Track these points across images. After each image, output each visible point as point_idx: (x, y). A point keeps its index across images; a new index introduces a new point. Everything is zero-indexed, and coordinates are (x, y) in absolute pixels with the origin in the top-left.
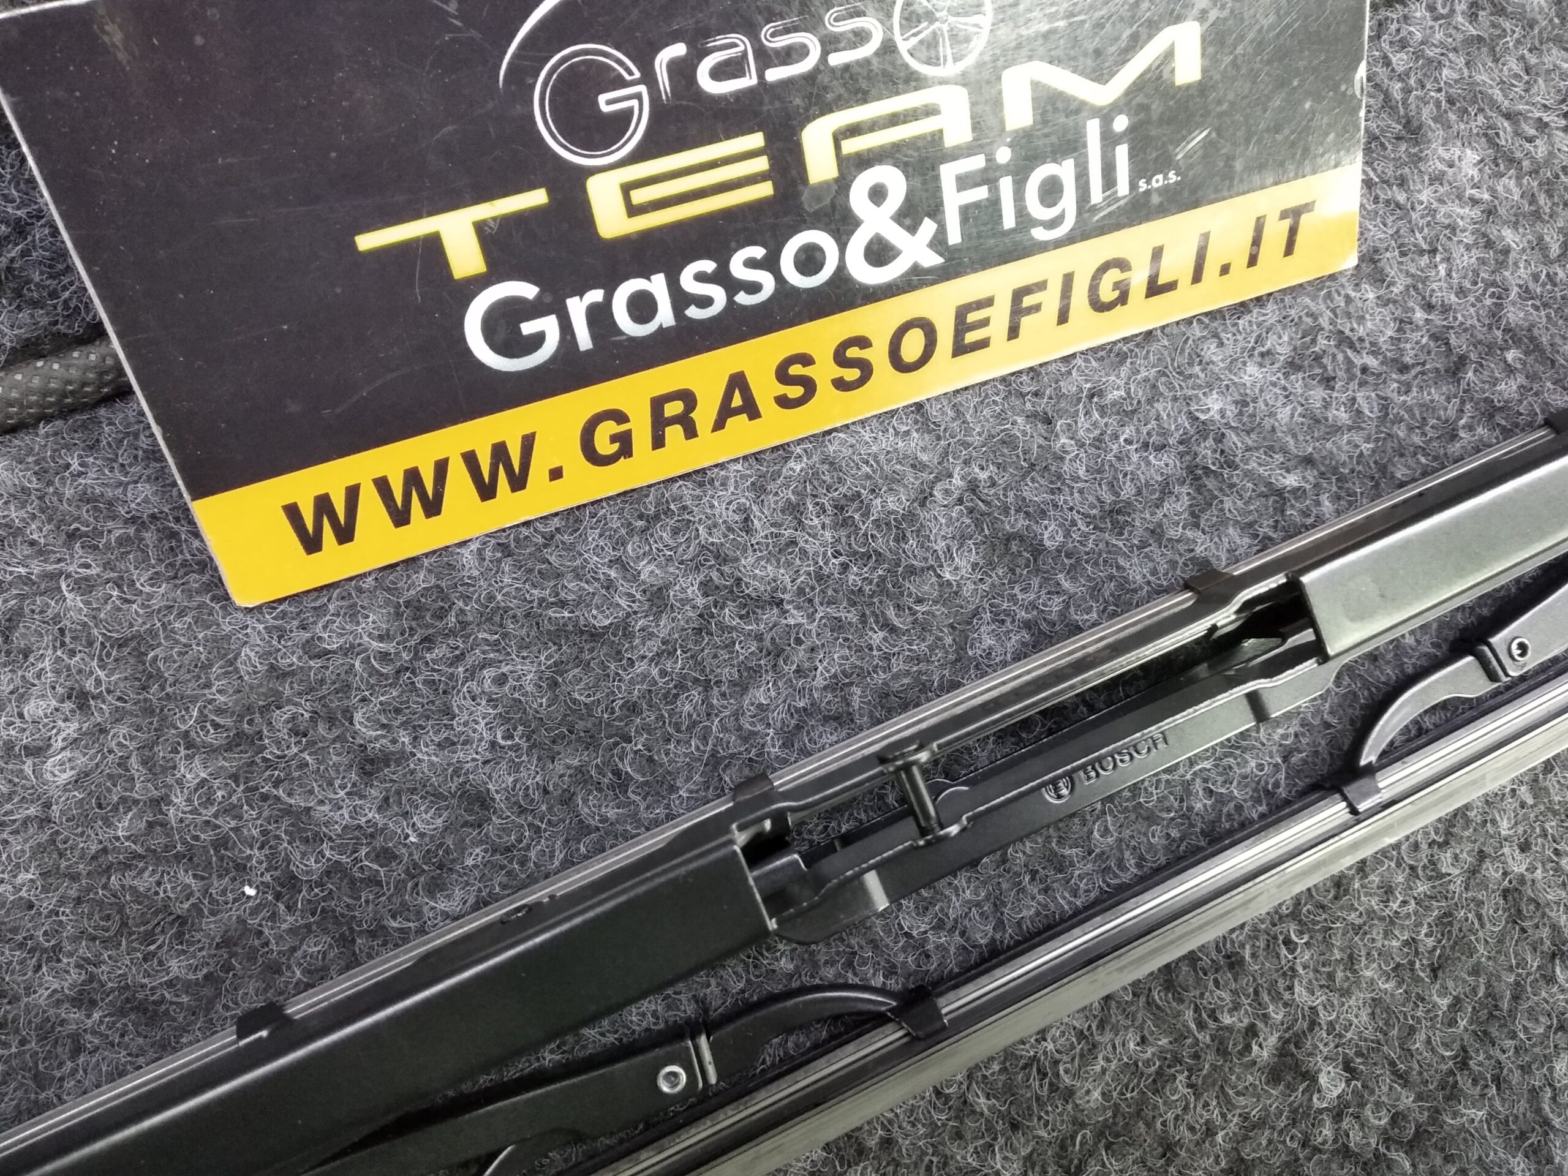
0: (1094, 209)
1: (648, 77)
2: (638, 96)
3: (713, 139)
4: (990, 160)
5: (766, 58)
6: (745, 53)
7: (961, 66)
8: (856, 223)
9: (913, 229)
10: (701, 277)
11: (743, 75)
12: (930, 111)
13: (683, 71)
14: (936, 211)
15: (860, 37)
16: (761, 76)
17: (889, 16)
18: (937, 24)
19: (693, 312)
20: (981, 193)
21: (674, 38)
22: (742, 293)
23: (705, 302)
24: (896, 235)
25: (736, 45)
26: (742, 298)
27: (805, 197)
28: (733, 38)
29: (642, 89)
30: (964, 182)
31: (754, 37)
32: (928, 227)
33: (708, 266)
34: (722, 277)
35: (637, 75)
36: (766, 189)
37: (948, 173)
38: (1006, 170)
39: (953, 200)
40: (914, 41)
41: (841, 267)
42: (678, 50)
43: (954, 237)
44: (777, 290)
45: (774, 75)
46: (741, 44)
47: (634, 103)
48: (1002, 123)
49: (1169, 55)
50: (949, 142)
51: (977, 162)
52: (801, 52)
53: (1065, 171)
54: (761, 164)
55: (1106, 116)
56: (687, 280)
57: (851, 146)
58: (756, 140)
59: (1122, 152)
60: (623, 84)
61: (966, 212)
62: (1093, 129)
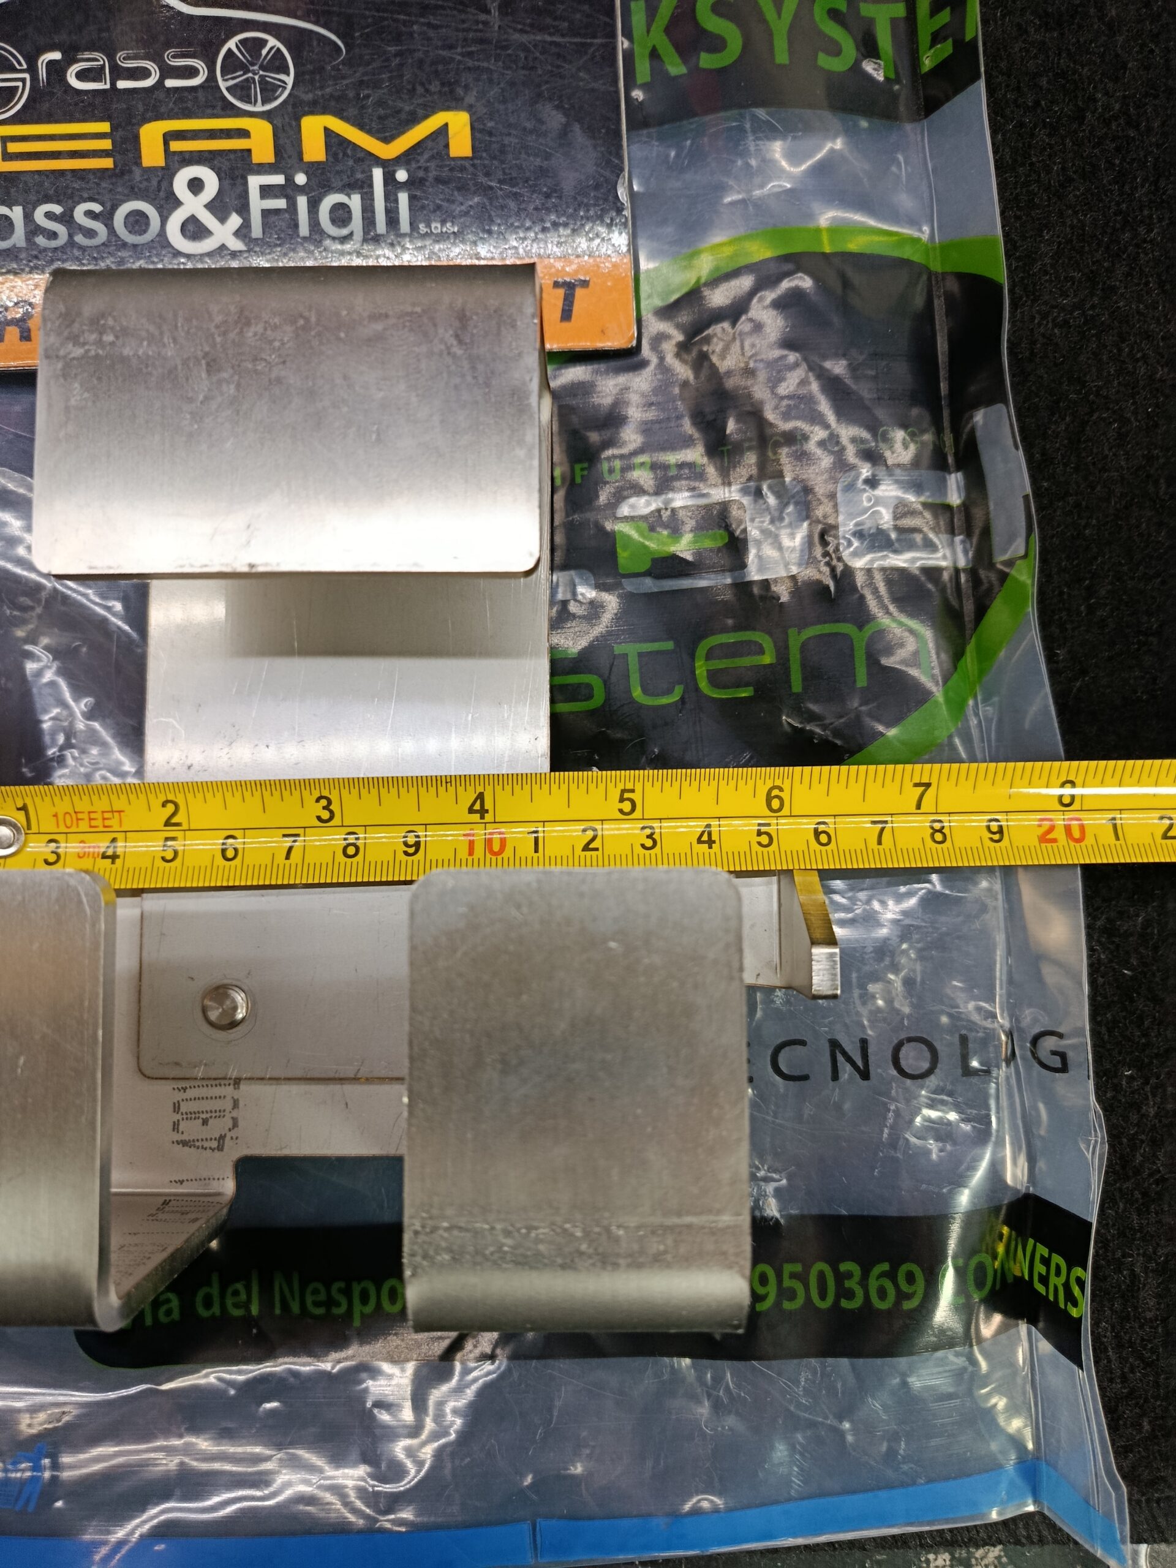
0: (379, 238)
1: (32, 69)
2: (23, 80)
3: (72, 120)
4: (290, 180)
5: (118, 73)
6: (103, 66)
7: (268, 107)
8: (178, 203)
9: (223, 220)
10: (49, 215)
11: (101, 81)
12: (244, 134)
13: (57, 70)
14: (243, 209)
15: (192, 72)
16: (113, 84)
17: (214, 63)
18: (250, 75)
19: (41, 240)
20: (281, 203)
21: (52, 48)
22: (80, 236)
23: (52, 235)
24: (208, 219)
25: (96, 60)
26: (80, 239)
27: (139, 173)
28: (96, 55)
29: (27, 76)
30: (266, 191)
31: (111, 57)
32: (235, 221)
33: (57, 209)
34: (66, 219)
35: (25, 66)
36: (107, 163)
37: (255, 182)
38: (301, 189)
39: (257, 204)
40: (231, 83)
41: (162, 233)
42: (56, 56)
43: (257, 231)
44: (108, 239)
45: (122, 84)
46: (100, 59)
47: (20, 84)
48: (300, 154)
49: (444, 130)
50: (256, 158)
51: (279, 179)
52: (144, 74)
53: (355, 202)
54: (106, 144)
55: (389, 167)
56: (39, 214)
57: (176, 146)
58: (104, 127)
59: (403, 198)
60: (14, 70)
61: (266, 213)
62: (378, 174)
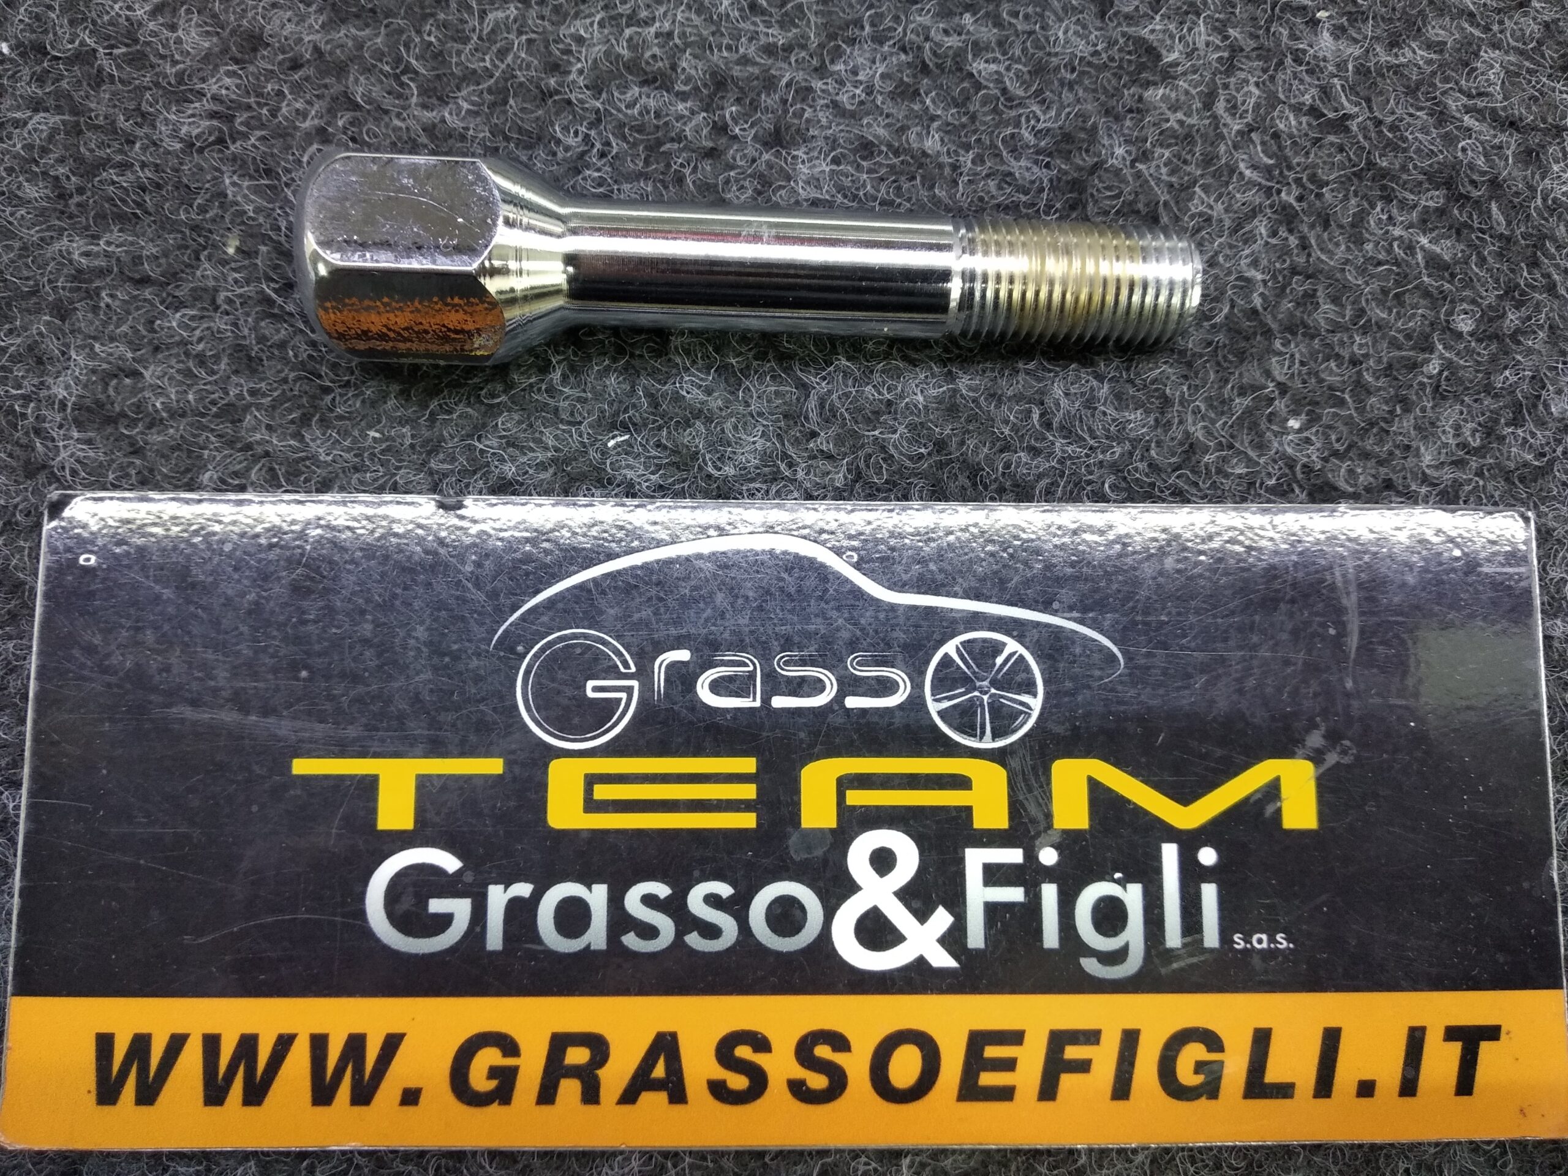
0: (1169, 955)
1: (644, 673)
2: (629, 690)
3: (698, 752)
4: (1031, 856)
5: (775, 684)
6: (753, 673)
7: (1000, 743)
8: (851, 888)
9: (922, 916)
10: (649, 900)
11: (747, 696)
12: (961, 782)
13: (682, 677)
14: (956, 902)
15: (886, 687)
16: (766, 701)
17: (923, 673)
18: (976, 693)
19: (631, 940)
20: (1015, 894)
22: (695, 934)
23: (649, 932)
24: (899, 916)
25: (743, 664)
26: (694, 940)
27: (794, 839)
28: (743, 656)
29: (635, 684)
30: (994, 875)
31: (766, 657)
32: (942, 919)
34: (675, 907)
35: (633, 669)
36: (747, 821)
37: (976, 859)
38: (1049, 873)
39: (978, 894)
40: (946, 704)
41: (826, 934)
42: (684, 655)
43: (976, 937)
44: (738, 942)
45: (779, 702)
46: (750, 664)
47: (623, 696)
48: (1049, 816)
49: (1272, 791)
50: (980, 822)
51: (1014, 856)
52: (814, 686)
53: (1133, 896)
54: (749, 791)
55: (1189, 842)
56: (633, 901)
57: (856, 798)
58: (748, 765)
59: (1209, 893)
61: (992, 910)
62: (1170, 853)
